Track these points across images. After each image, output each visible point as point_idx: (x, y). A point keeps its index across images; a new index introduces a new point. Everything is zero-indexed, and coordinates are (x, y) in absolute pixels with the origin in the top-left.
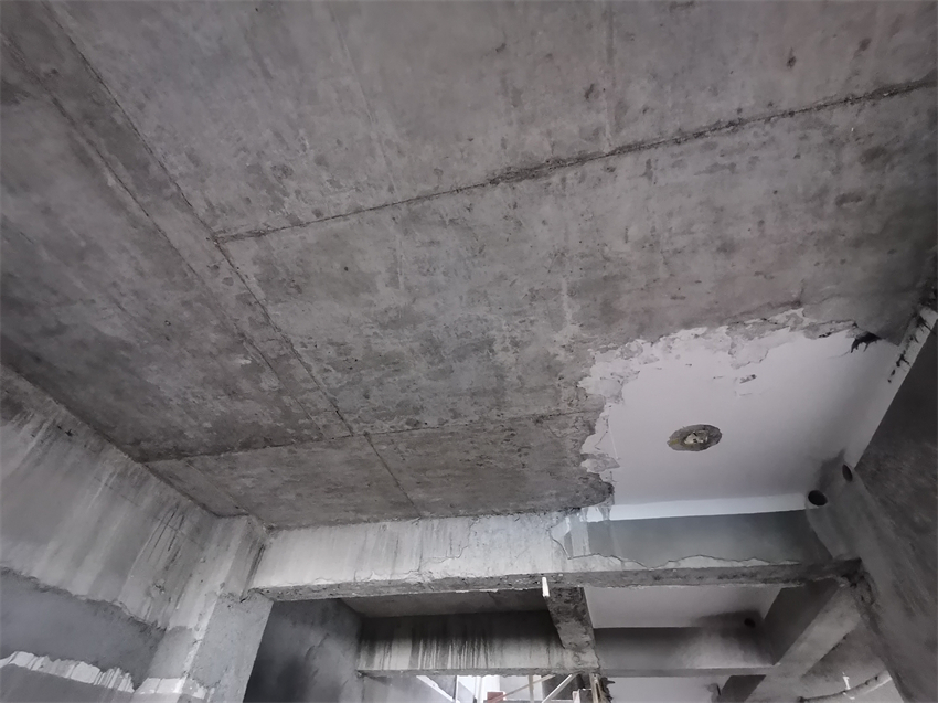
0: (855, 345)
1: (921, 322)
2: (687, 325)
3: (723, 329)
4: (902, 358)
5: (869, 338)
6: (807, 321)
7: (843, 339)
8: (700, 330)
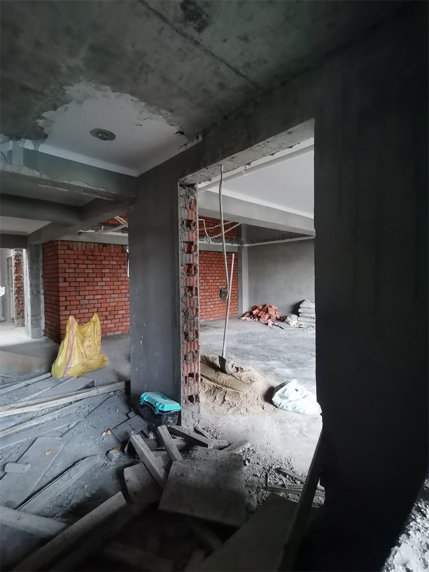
0: (177, 133)
1: (197, 137)
2: (132, 94)
3: (143, 104)
4: (186, 144)
5: (182, 133)
6: (170, 118)
7: (175, 129)
8: (135, 99)
